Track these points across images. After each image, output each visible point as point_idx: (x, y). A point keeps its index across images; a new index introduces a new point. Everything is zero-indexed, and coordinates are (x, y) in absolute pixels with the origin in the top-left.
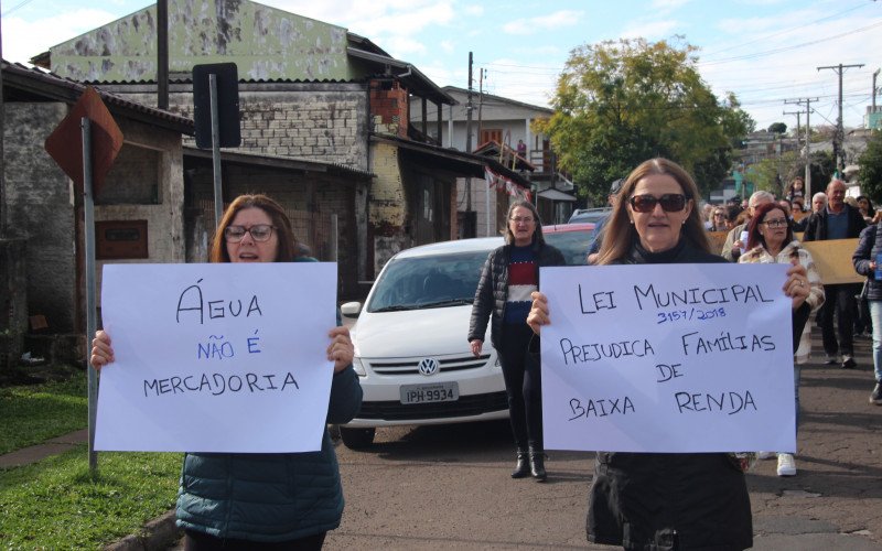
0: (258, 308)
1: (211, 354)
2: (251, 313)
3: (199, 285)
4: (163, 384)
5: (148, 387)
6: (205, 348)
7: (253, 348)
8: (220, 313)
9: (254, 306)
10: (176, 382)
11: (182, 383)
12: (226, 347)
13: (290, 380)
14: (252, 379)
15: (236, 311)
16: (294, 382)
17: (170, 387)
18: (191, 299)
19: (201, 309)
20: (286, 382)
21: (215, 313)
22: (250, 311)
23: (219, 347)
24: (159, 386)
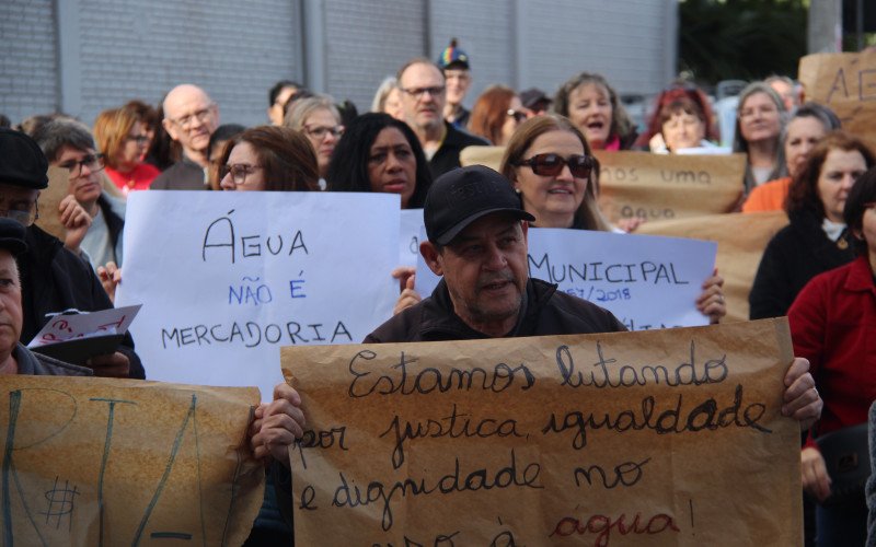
0: (303, 245)
1: (244, 299)
2: (294, 251)
3: (230, 217)
4: (185, 333)
5: (166, 338)
6: (237, 290)
7: (296, 292)
8: (256, 250)
9: (298, 243)
10: (201, 331)
11: (209, 334)
12: (264, 292)
13: (341, 330)
14: (294, 329)
15: (274, 248)
16: (346, 332)
17: (194, 337)
18: (221, 234)
19: (233, 245)
20: (336, 333)
21: (249, 251)
22: (293, 248)
23: (254, 291)
24: (180, 336)
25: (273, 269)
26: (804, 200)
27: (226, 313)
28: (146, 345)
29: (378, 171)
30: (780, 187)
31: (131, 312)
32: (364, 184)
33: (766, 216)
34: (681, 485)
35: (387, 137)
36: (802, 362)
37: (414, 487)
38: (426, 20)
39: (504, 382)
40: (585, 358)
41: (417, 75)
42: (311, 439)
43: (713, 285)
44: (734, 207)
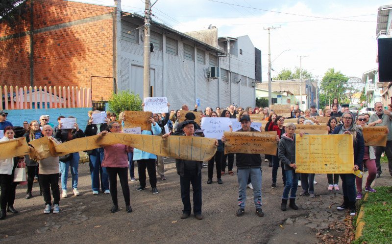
6: (213, 127)
7: (219, 127)
8: (215, 123)
9: (220, 122)
10: (210, 131)
15: (217, 123)
24: (208, 132)
25: (217, 125)
26: (270, 120)
27: (212, 130)
28: (205, 133)
29: (226, 115)
30: (268, 118)
31: (203, 130)
32: (225, 116)
33: (266, 121)
34: (264, 146)
35: (227, 112)
36: (278, 136)
37: (237, 145)
38: (231, 101)
39: (246, 136)
40: (255, 134)
41: (231, 106)
42: (226, 140)
43: (261, 127)
44: (263, 120)
